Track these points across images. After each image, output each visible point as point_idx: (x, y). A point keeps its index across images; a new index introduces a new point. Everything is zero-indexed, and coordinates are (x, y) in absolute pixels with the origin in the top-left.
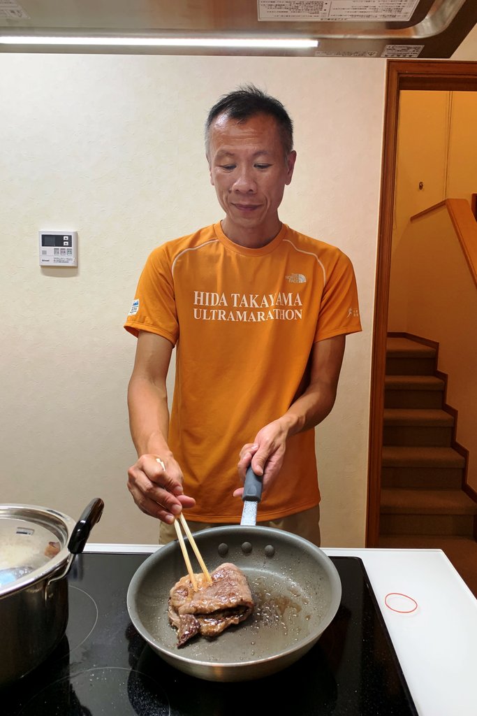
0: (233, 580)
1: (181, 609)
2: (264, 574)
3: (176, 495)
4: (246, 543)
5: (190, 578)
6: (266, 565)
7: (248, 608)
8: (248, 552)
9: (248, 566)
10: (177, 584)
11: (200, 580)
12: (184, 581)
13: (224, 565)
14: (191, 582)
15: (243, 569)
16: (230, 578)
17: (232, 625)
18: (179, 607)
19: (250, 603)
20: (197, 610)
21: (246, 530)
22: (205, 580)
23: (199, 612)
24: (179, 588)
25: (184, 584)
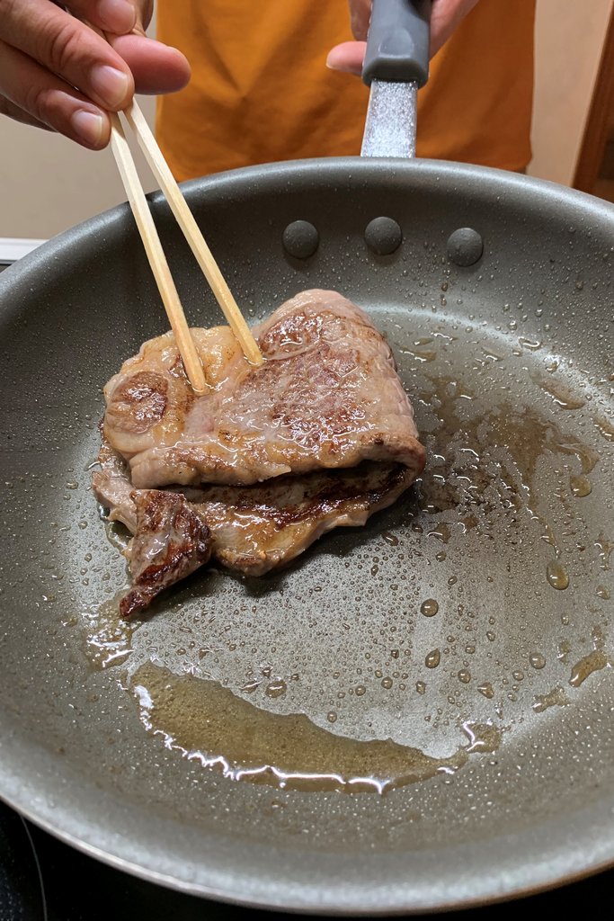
0: (340, 356)
1: (140, 465)
2: (442, 327)
3: (109, 35)
4: (379, 220)
5: (175, 343)
6: (451, 297)
7: (401, 467)
8: (386, 252)
9: (387, 297)
10: (130, 367)
11: (216, 352)
12: (154, 355)
13: (307, 298)
14: (179, 359)
15: (370, 308)
16: (327, 349)
17: (340, 530)
18: (133, 454)
19: (412, 452)
20: (200, 472)
21: (378, 174)
22: (235, 352)
23: (206, 479)
24: (134, 381)
25: (153, 368)
